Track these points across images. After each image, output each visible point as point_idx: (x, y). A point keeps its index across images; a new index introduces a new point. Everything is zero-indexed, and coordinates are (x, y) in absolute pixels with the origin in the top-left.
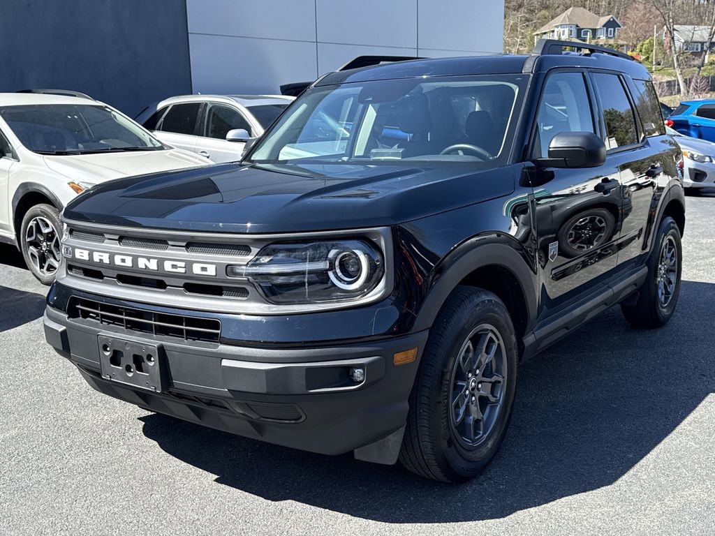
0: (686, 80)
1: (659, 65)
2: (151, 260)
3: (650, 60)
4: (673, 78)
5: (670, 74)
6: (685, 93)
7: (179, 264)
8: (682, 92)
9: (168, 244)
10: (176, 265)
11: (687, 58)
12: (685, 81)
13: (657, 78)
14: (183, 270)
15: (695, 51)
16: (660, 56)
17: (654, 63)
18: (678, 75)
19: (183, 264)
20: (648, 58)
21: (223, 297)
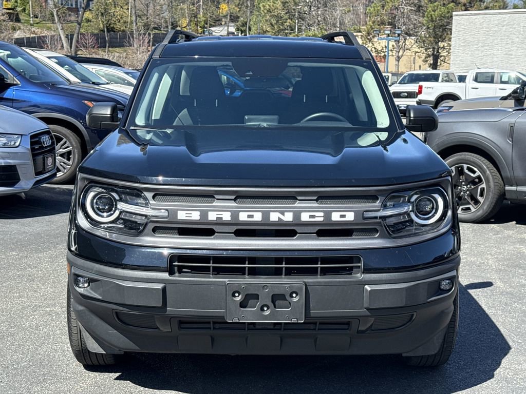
0: (67, 35)
1: (37, 18)
2: (286, 213)
3: (27, 12)
4: (53, 33)
5: (49, 29)
6: (67, 49)
7: (317, 214)
8: (65, 48)
9: (297, 199)
10: (315, 216)
11: (64, 13)
12: (67, 37)
13: (36, 31)
14: (322, 219)
15: (70, 6)
16: (37, 9)
17: (31, 16)
18: (59, 29)
19: (322, 214)
20: (24, 10)
21: (354, 237)
